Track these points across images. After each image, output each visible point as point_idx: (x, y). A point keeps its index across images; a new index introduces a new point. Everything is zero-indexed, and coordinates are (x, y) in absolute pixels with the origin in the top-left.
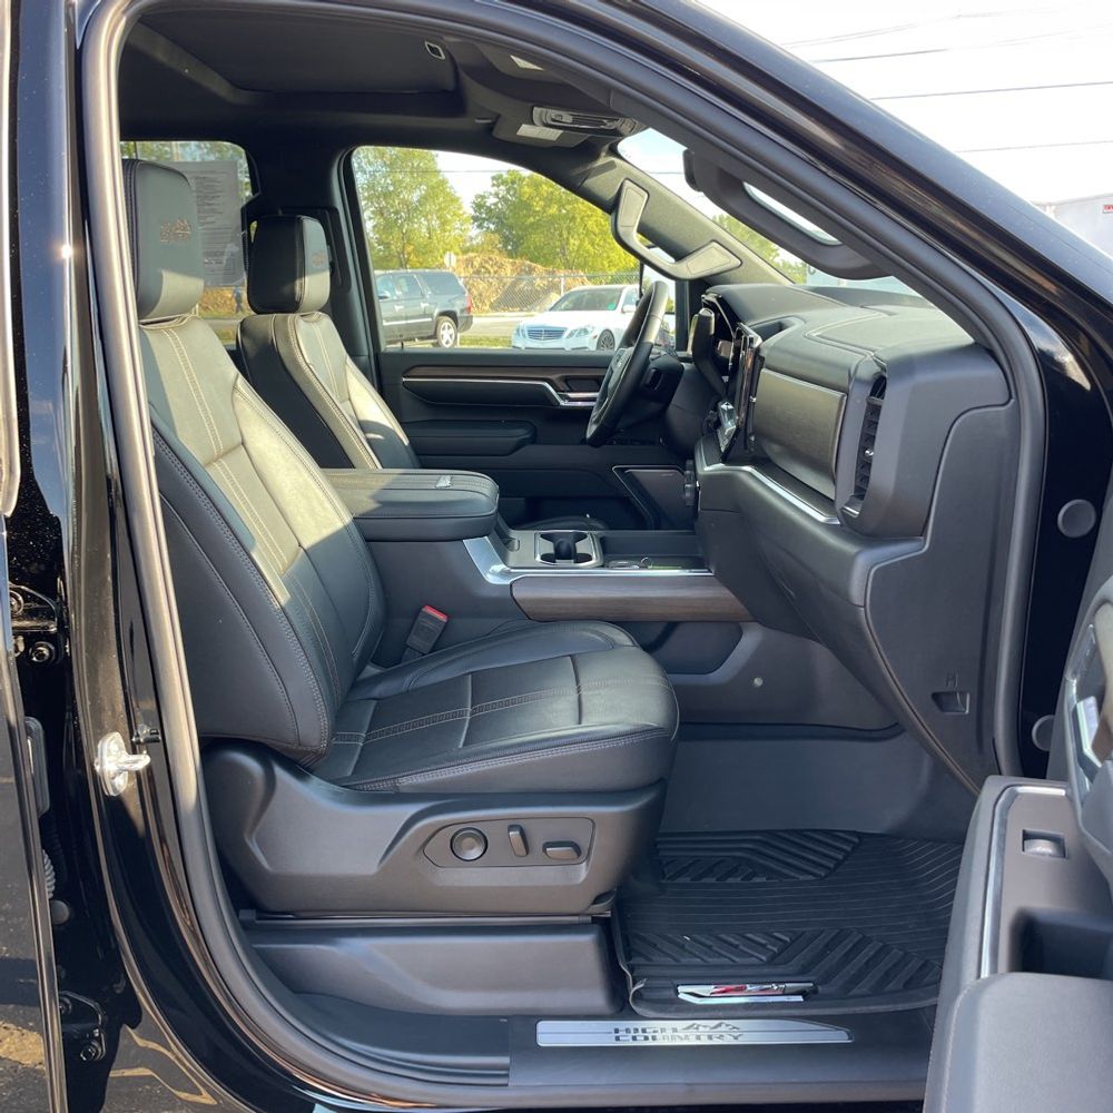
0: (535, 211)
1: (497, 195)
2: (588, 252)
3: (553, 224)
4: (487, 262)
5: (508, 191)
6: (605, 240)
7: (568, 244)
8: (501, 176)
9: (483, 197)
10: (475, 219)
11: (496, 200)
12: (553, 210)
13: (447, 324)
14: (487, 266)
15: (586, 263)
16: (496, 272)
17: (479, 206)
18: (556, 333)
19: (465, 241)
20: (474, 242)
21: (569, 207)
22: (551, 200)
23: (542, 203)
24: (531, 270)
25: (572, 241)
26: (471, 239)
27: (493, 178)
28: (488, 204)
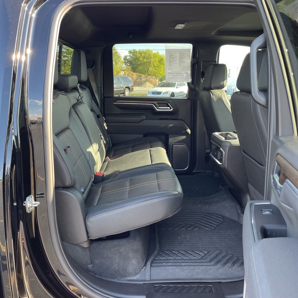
0: (140, 61)
1: (130, 56)
2: (154, 71)
3: (145, 64)
4: (129, 74)
5: (133, 55)
6: (159, 68)
7: (149, 69)
8: (131, 51)
9: (126, 56)
10: (124, 62)
11: (130, 57)
12: (145, 60)
13: (127, 90)
14: (129, 75)
15: (154, 74)
16: (131, 76)
17: (125, 59)
18: (159, 93)
19: (122, 68)
20: (124, 68)
21: (149, 60)
22: (144, 58)
23: (142, 58)
24: (141, 76)
25: (150, 68)
26: (123, 67)
27: (129, 52)
28: (127, 58)
